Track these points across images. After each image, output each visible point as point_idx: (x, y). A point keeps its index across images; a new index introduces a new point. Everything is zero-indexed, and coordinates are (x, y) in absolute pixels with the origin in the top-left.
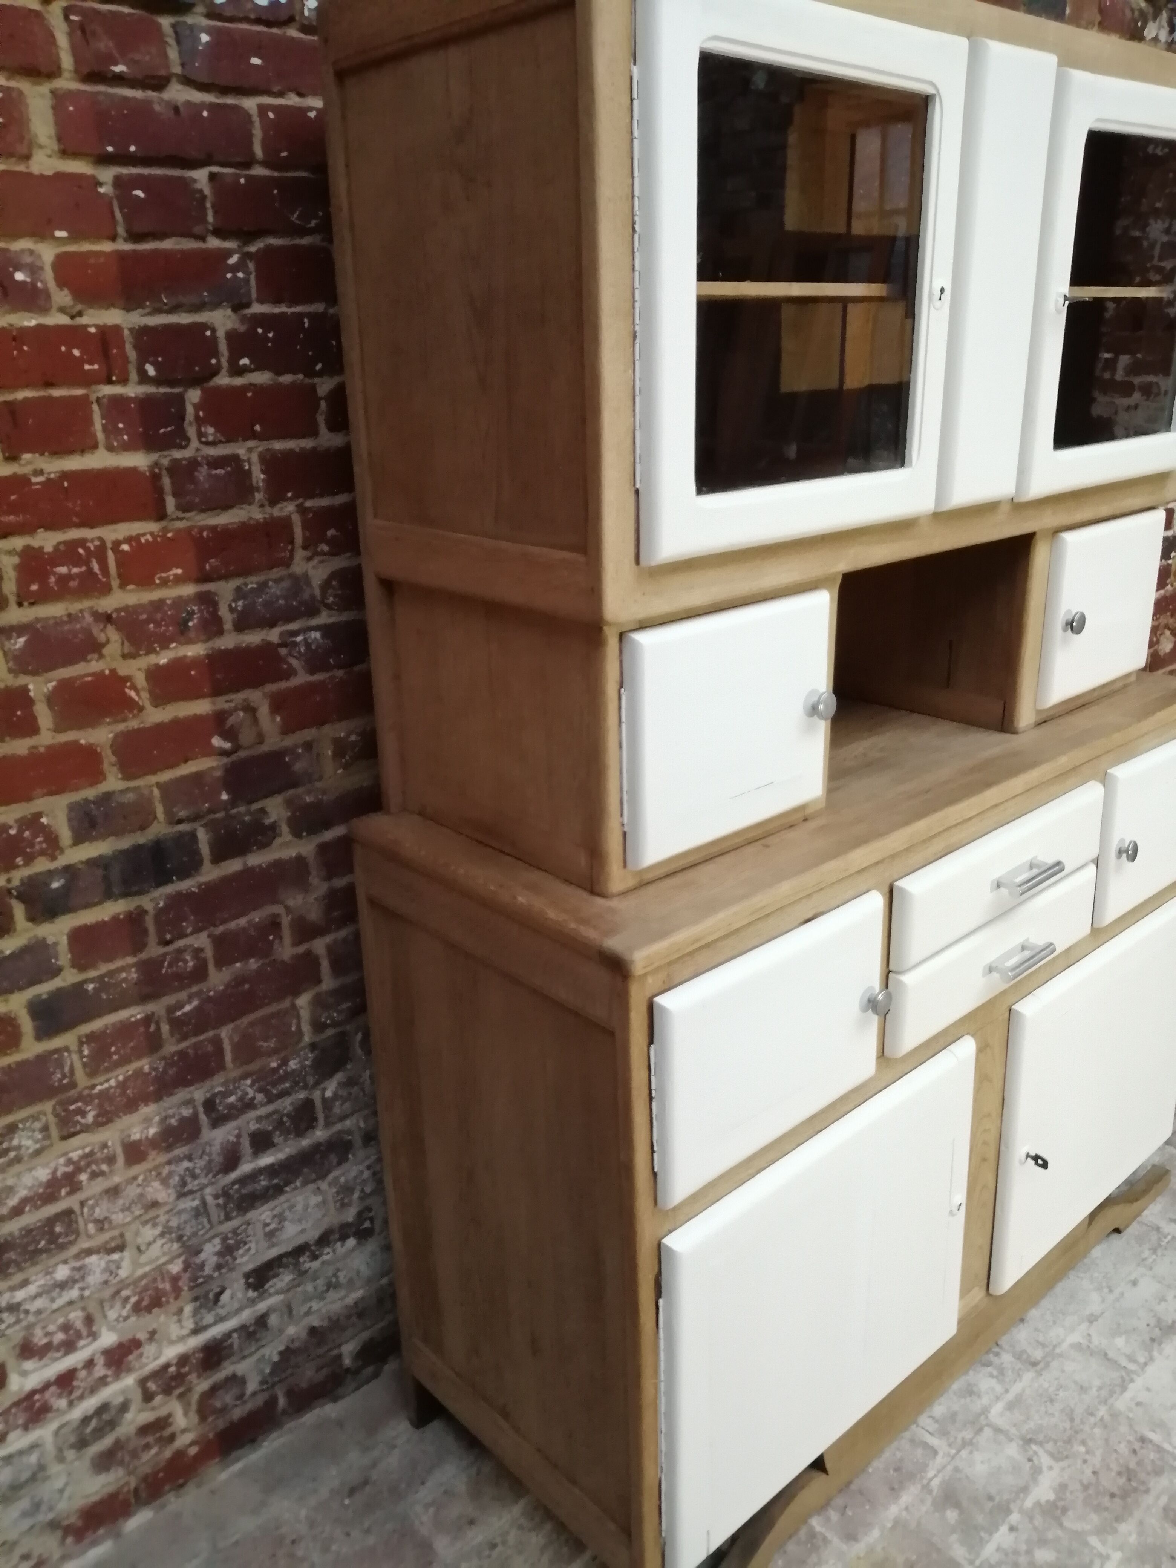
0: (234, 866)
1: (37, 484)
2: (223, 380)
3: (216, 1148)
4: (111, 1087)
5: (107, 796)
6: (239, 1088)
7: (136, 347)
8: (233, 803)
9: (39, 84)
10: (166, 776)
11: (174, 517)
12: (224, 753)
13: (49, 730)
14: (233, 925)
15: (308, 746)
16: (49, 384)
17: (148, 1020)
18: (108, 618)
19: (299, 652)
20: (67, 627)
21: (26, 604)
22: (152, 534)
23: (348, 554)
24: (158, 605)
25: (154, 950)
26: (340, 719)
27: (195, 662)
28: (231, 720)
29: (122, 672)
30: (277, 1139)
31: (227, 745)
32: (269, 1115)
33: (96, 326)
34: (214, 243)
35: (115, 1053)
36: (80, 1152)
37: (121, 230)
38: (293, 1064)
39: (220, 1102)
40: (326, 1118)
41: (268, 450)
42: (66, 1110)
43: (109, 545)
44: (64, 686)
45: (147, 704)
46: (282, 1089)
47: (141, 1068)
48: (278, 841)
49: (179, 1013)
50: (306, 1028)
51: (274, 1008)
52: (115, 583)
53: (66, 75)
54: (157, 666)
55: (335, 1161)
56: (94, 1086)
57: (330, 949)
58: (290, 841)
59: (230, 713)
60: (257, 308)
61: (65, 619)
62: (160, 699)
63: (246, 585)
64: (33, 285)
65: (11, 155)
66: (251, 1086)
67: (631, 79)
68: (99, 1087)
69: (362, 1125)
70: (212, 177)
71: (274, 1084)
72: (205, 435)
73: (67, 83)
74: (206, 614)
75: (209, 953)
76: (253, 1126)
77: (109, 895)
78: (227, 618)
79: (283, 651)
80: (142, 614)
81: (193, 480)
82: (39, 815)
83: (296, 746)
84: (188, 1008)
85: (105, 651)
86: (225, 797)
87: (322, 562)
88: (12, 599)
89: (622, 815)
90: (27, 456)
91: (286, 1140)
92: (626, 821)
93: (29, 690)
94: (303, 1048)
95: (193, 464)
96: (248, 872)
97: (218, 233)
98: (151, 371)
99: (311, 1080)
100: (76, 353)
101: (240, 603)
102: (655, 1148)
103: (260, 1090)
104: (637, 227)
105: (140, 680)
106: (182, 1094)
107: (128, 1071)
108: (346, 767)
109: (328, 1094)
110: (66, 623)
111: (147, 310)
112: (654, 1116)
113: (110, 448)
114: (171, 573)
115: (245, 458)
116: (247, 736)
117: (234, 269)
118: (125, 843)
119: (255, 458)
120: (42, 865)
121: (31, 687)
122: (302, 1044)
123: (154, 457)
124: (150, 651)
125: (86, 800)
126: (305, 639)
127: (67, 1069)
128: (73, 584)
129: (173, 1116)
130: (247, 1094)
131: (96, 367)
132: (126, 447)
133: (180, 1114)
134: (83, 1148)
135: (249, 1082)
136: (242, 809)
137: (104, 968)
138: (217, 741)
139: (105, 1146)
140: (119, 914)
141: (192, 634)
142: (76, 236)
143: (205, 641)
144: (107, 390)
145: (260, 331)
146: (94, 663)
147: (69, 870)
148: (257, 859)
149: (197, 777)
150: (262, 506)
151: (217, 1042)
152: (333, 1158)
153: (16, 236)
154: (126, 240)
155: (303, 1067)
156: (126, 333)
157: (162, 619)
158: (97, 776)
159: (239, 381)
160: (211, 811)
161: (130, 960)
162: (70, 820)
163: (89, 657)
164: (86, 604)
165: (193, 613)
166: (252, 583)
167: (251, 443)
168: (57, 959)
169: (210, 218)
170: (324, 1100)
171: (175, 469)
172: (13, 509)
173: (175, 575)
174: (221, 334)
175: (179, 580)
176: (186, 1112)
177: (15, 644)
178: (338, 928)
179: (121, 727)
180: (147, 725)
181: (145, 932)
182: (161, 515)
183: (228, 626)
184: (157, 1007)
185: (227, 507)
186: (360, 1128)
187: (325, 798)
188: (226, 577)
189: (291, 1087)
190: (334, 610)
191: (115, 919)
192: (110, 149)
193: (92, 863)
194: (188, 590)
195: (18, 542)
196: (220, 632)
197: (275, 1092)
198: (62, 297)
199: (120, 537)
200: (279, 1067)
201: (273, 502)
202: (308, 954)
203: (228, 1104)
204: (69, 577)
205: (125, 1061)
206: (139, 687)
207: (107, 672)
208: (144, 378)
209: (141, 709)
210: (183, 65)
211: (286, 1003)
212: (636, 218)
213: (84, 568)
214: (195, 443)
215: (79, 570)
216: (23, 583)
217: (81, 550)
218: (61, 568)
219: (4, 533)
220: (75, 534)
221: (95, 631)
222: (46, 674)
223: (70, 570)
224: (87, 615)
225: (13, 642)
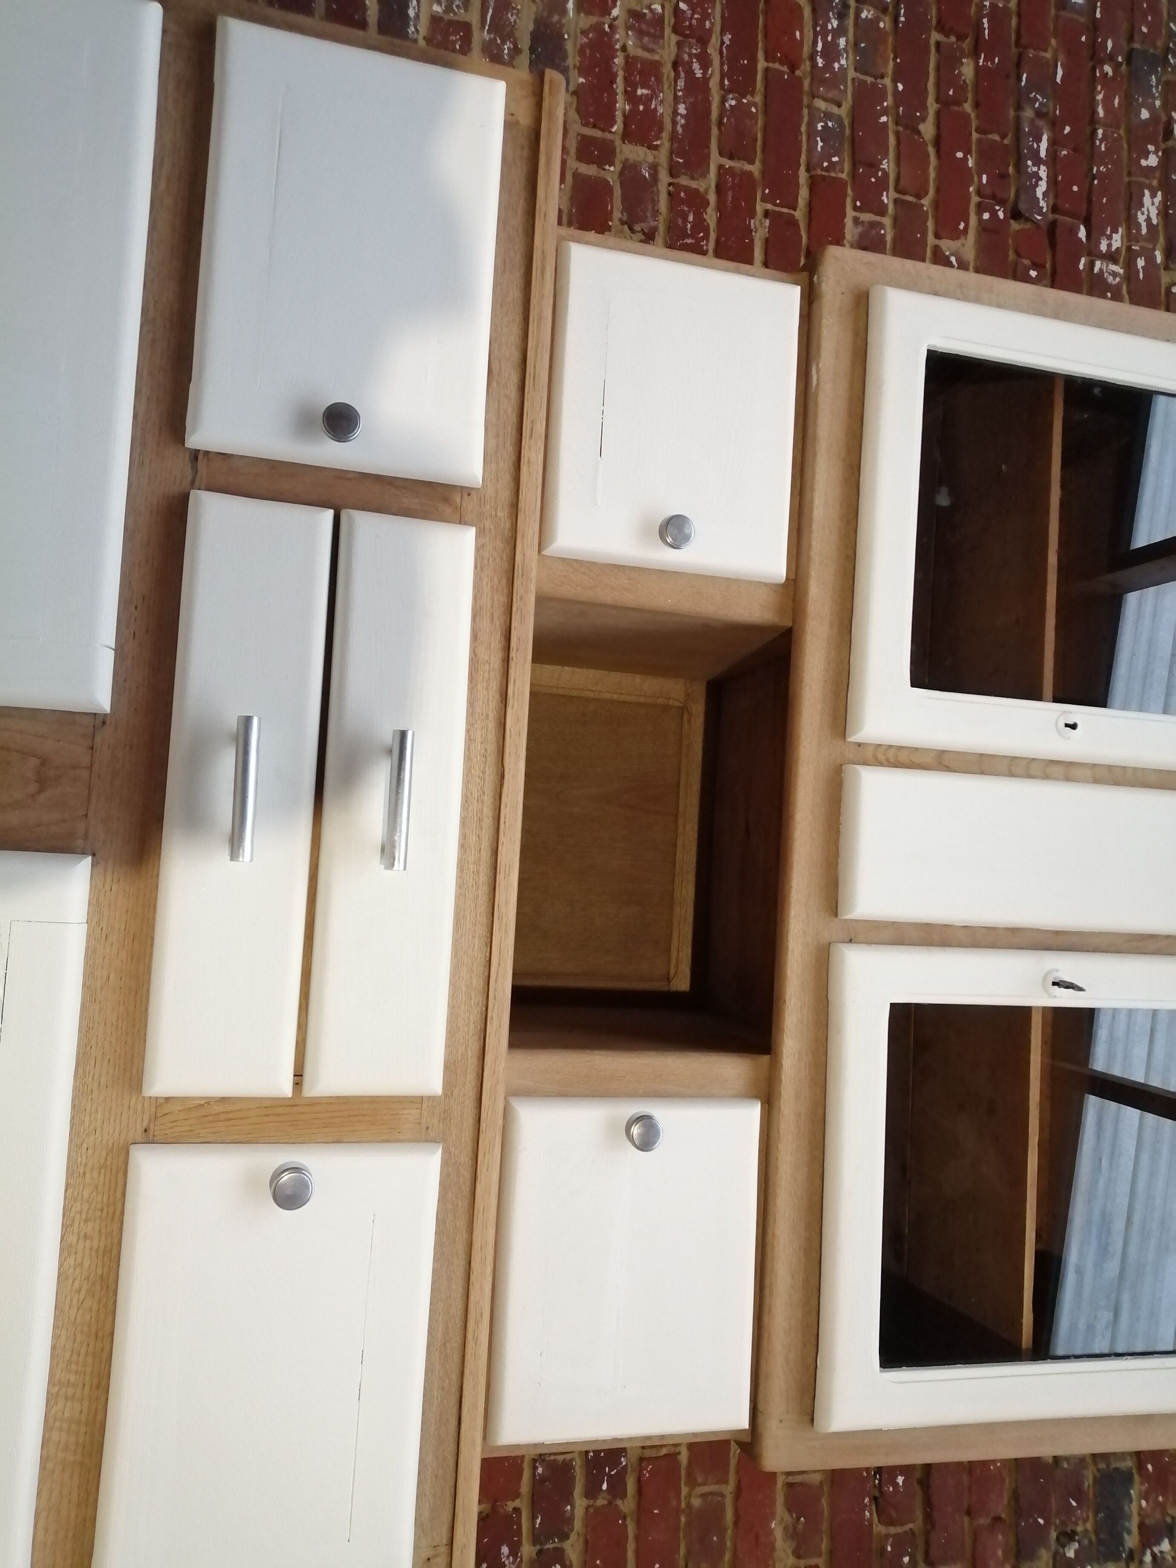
1: (750, 222)
13: (577, 169)
20: (650, 207)
21: (671, 188)
44: (609, 190)
61: (656, 208)
85: (626, 227)
88: (676, 181)
90: (768, 221)
93: (610, 166)
110: (653, 208)
121: (612, 169)
128: (680, 221)
146: (620, 216)
163: (625, 214)
177: (646, 170)
195: (712, 198)
204: (685, 220)
213: (689, 232)
215: (689, 229)
216: (687, 189)
217: (702, 234)
218: (692, 217)
219: (720, 189)
220: (713, 236)
221: (643, 224)
222: (619, 181)
223: (690, 223)
224: (656, 223)
225: (647, 169)
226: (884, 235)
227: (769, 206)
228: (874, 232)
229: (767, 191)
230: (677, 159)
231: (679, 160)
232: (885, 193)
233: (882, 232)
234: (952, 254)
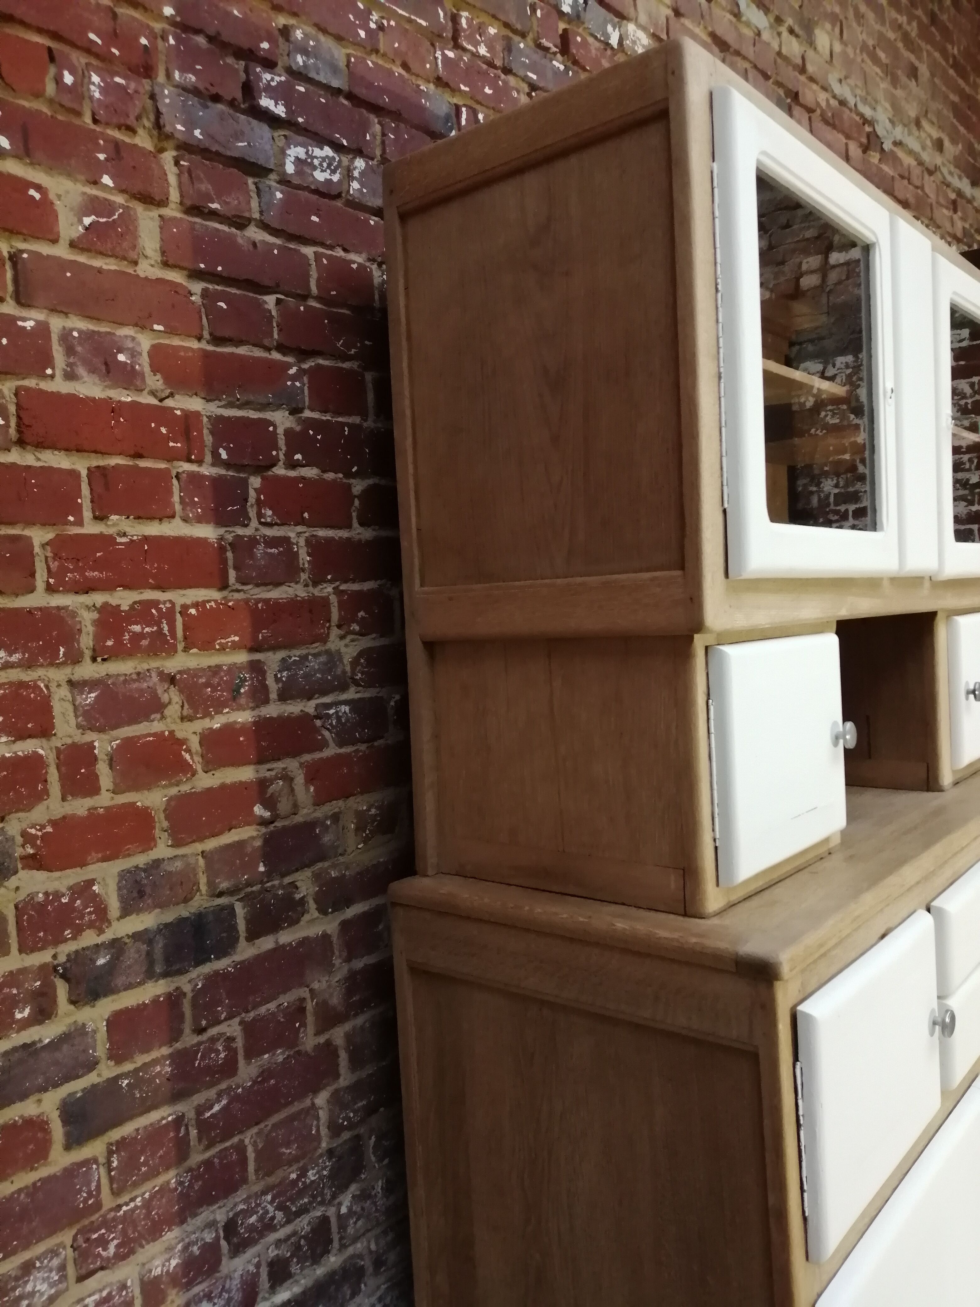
0: (266, 943)
1: (121, 544)
2: (280, 470)
3: (236, 1283)
4: (136, 1207)
5: (157, 863)
6: (258, 1205)
7: (212, 432)
8: (269, 874)
9: (150, 210)
10: (211, 844)
11: (234, 588)
12: (264, 822)
13: (108, 790)
14: (263, 1010)
15: (336, 817)
16: (140, 456)
17: (179, 1121)
18: (172, 680)
19: (331, 724)
20: (135, 685)
21: (99, 659)
22: (216, 601)
23: (374, 635)
24: (216, 670)
25: (189, 1039)
26: (362, 793)
27: (243, 729)
28: (272, 789)
29: (179, 735)
30: (294, 1268)
31: (267, 814)
32: (288, 1238)
33: (182, 410)
34: (276, 356)
35: (145, 1163)
36: (96, 1297)
37: (206, 335)
38: (312, 1175)
39: (242, 1224)
40: (341, 1239)
41: (313, 536)
42: (87, 1240)
43: (178, 609)
44: (127, 744)
45: (199, 768)
46: (301, 1205)
47: (168, 1182)
48: (306, 917)
49: (208, 1115)
50: (324, 1131)
51: (296, 1107)
52: (180, 646)
53: (172, 205)
54: (211, 729)
55: (349, 1292)
56: (119, 1207)
57: (348, 1037)
58: (317, 918)
59: (271, 781)
60: (307, 414)
61: (134, 677)
62: (210, 765)
63: (290, 657)
64: (133, 367)
65: (124, 258)
66: (271, 1202)
67: (712, 172)
68: (125, 1208)
69: (373, 1247)
70: (278, 301)
71: (293, 1200)
72: (264, 516)
73: (172, 211)
74: (255, 683)
75: (239, 1044)
76: (272, 1253)
77: (150, 975)
78: (273, 687)
79: (318, 723)
80: (201, 677)
81: (252, 556)
82: (91, 882)
83: (327, 818)
84: (217, 1108)
85: (167, 712)
86: (262, 869)
87: (352, 641)
88: (88, 654)
89: (713, 830)
90: (114, 518)
91: (302, 1269)
92: (718, 836)
93: (94, 748)
94: (321, 1156)
95: (253, 541)
96: (279, 949)
97: (280, 348)
98: (224, 455)
99: (328, 1193)
100: (164, 430)
101: (285, 674)
102: (805, 1187)
103: (278, 1208)
104: (720, 287)
105: (195, 743)
106: (206, 1215)
107: (154, 1187)
108: (365, 842)
109: (344, 1210)
110: (134, 681)
111: (223, 403)
112: (803, 1148)
113: (185, 520)
114: (229, 640)
115: (295, 541)
116: (284, 806)
117: (294, 378)
118: (169, 916)
119: (302, 542)
120: (89, 938)
121: (96, 744)
122: (320, 1151)
123: (222, 531)
124: (206, 715)
125: (137, 867)
126: (337, 712)
127: (93, 1186)
128: (145, 643)
129: (196, 1243)
130: (267, 1212)
131: (179, 445)
132: (200, 520)
133: (202, 1239)
134: (101, 1291)
135: (269, 1197)
136: (276, 882)
137: (141, 1059)
138: (258, 810)
139: (124, 1286)
140: (159, 996)
141: (243, 701)
142: (171, 331)
143: (253, 709)
144: (187, 467)
145: (311, 432)
146: (155, 723)
147: (116, 945)
148: (287, 937)
149: (240, 845)
150: (306, 585)
151: (241, 1149)
152: (347, 1290)
153: (122, 324)
154: (208, 342)
155: (321, 1178)
156: (205, 419)
157: (219, 684)
158: (148, 842)
159: (292, 474)
160: (249, 884)
161: (165, 1051)
162: (119, 889)
163: (153, 717)
164: (154, 664)
165: (245, 680)
166: (295, 656)
167: (299, 529)
168: (94, 1051)
169: (276, 336)
170: (339, 1216)
171: (238, 544)
172: (98, 565)
173: (233, 642)
174: (280, 431)
175: (235, 647)
176: (209, 1237)
177: (87, 698)
178: (356, 1015)
179: (174, 791)
180: (199, 790)
181: (181, 1017)
182: (224, 586)
183: (273, 696)
184: (186, 1108)
185: (278, 584)
186: (371, 1252)
187: (347, 873)
188: (274, 648)
189: (310, 1203)
190: (361, 686)
191: (155, 1001)
192: (202, 266)
193: (136, 936)
194: (242, 657)
195: (99, 598)
196: (266, 701)
197: (294, 1209)
198: (155, 381)
199: (189, 602)
200: (299, 1177)
201: (315, 584)
202: (328, 1043)
203: (249, 1225)
204: (141, 636)
205: (154, 1173)
206: (193, 750)
207: (167, 733)
208: (217, 461)
209: (194, 773)
210: (261, 212)
211: (307, 1102)
212: (719, 280)
213: (155, 628)
214: (254, 523)
215: (151, 629)
216: (99, 638)
217: (154, 611)
218: (135, 626)
219: (87, 588)
220: (149, 595)
221: (160, 691)
222: (111, 732)
223: (143, 629)
224: (154, 674)
225: (84, 696)
226: (80, 332)
227: (87, 514)
228: (79, 349)
229: (71, 518)
230: (61, 656)
231: (61, 653)
232: (20, 323)
233: (75, 334)
234: (81, 221)
